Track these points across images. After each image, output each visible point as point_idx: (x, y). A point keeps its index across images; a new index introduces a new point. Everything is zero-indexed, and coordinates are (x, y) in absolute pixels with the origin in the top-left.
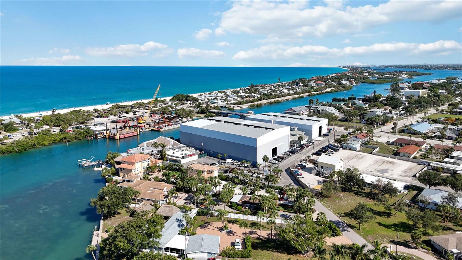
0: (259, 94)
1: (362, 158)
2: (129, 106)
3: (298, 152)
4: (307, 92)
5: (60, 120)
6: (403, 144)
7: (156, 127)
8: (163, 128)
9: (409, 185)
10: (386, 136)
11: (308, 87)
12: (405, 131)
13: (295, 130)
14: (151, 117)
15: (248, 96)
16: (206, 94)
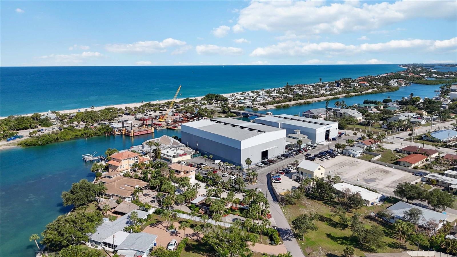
0: (292, 94)
1: (357, 165)
2: (159, 105)
3: (292, 156)
4: (345, 93)
5: (89, 117)
6: (411, 153)
7: (172, 126)
8: (178, 127)
9: (388, 197)
10: (398, 143)
11: (350, 87)
12: (424, 138)
13: (298, 133)
14: (174, 116)
15: (280, 96)
16: (239, 94)
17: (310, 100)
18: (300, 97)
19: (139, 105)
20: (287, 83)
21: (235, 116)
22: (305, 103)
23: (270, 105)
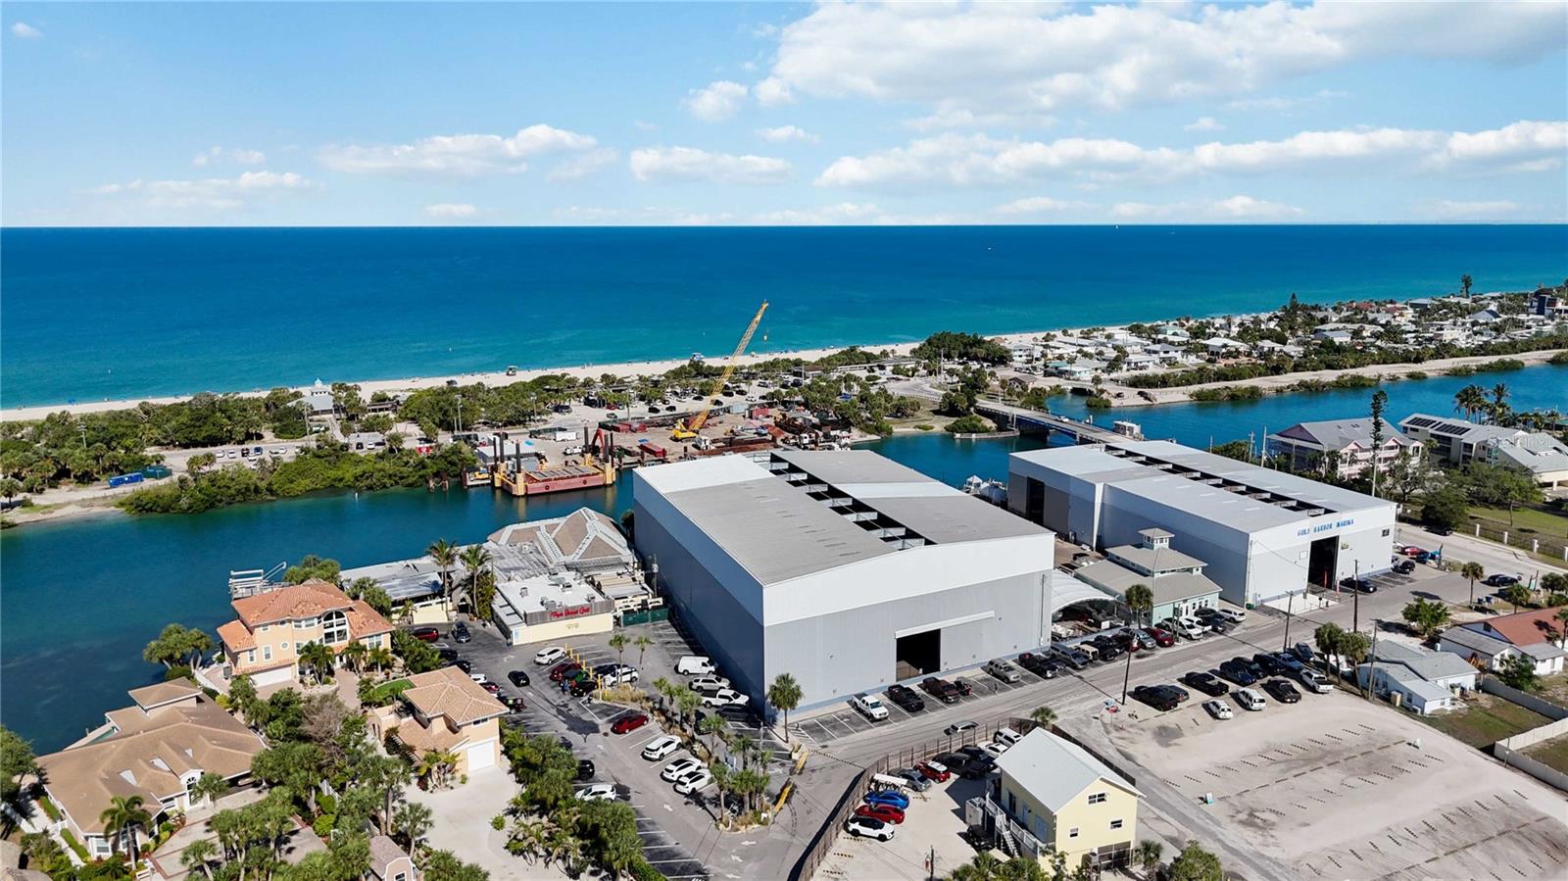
0: (1300, 344)
1: (1395, 772)
3: (1073, 666)
13: (1157, 545)
14: (751, 417)
15: (1241, 349)
16: (1071, 335)
17: (1369, 371)
18: (1329, 354)
19: (657, 369)
20: (1294, 296)
21: (987, 430)
22: (1339, 385)
23: (1177, 385)
